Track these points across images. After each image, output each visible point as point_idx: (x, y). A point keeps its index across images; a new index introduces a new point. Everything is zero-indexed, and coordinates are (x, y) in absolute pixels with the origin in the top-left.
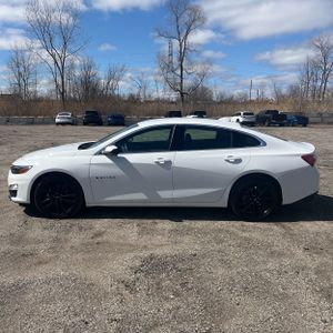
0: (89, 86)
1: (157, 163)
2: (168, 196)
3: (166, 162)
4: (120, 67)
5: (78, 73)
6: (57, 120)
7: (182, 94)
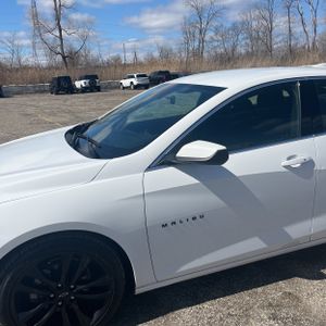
7: (64, 58)
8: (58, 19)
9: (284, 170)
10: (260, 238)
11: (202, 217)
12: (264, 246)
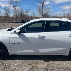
0: (22, 14)
1: (39, 37)
2: (43, 51)
3: (42, 37)
4: (29, 9)
5: (19, 11)
6: (14, 22)
7: (43, 16)
8: (43, 8)
9: (37, 37)
10: (33, 50)
11: (20, 43)
12: (34, 52)
